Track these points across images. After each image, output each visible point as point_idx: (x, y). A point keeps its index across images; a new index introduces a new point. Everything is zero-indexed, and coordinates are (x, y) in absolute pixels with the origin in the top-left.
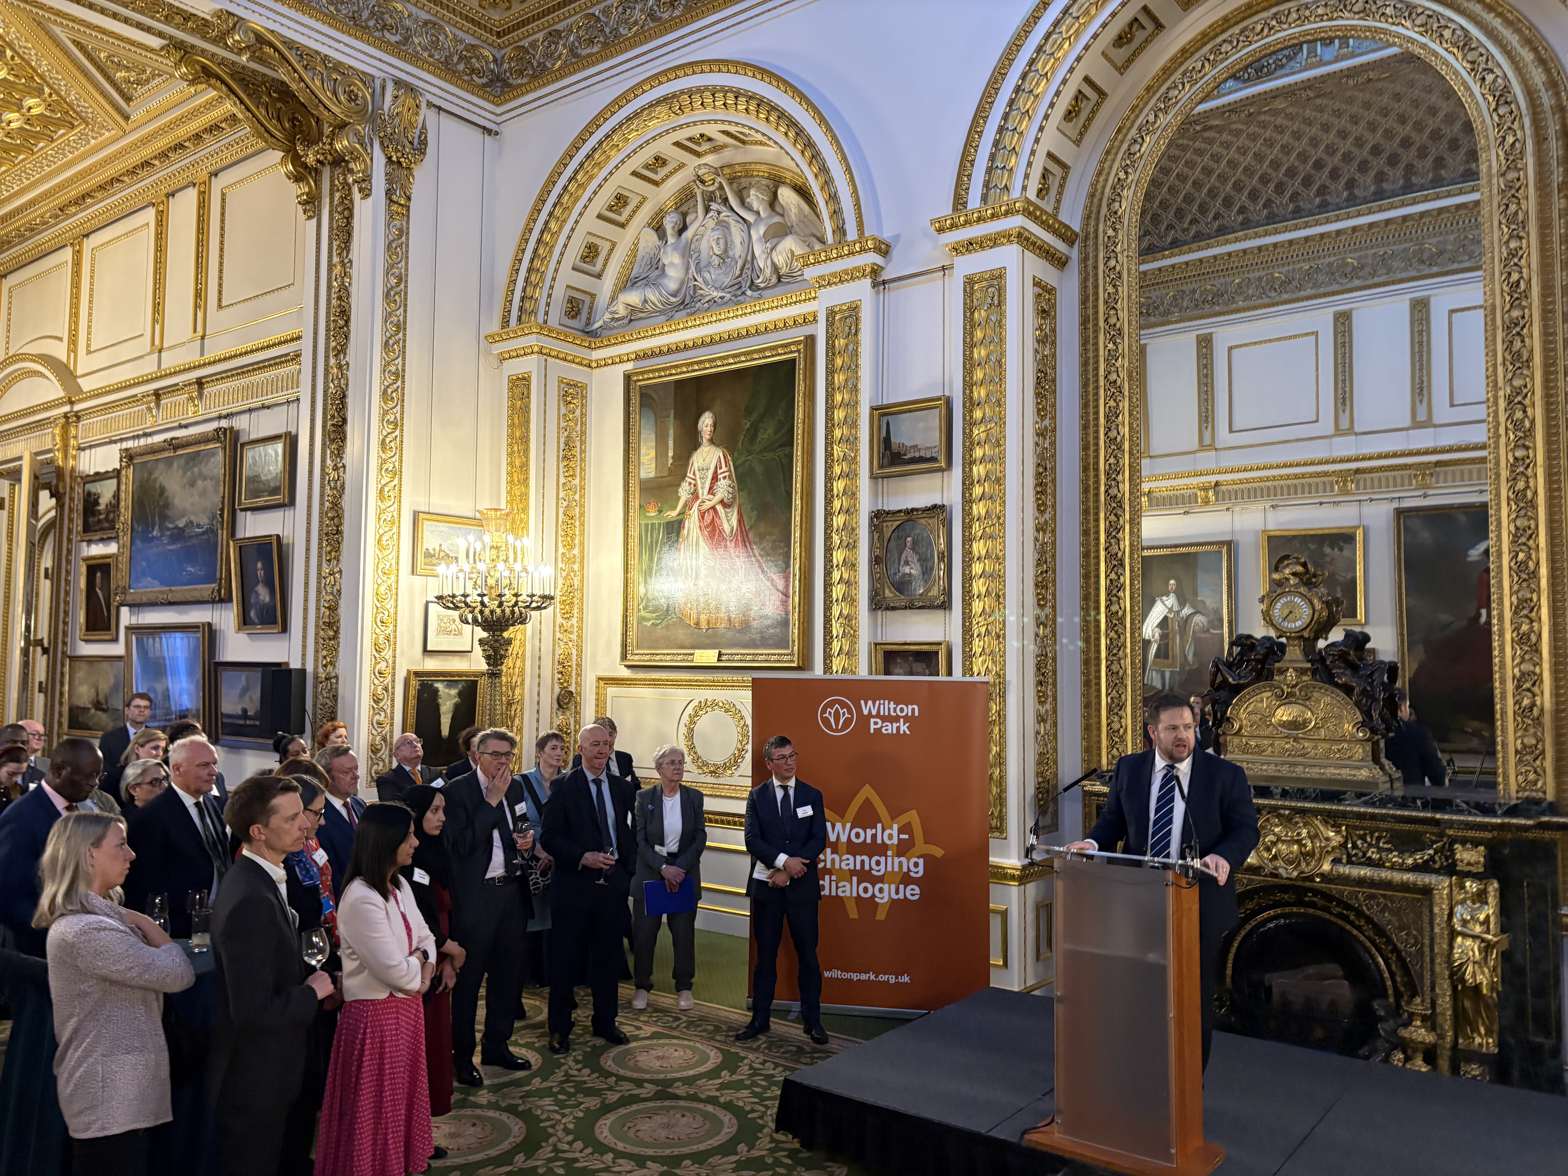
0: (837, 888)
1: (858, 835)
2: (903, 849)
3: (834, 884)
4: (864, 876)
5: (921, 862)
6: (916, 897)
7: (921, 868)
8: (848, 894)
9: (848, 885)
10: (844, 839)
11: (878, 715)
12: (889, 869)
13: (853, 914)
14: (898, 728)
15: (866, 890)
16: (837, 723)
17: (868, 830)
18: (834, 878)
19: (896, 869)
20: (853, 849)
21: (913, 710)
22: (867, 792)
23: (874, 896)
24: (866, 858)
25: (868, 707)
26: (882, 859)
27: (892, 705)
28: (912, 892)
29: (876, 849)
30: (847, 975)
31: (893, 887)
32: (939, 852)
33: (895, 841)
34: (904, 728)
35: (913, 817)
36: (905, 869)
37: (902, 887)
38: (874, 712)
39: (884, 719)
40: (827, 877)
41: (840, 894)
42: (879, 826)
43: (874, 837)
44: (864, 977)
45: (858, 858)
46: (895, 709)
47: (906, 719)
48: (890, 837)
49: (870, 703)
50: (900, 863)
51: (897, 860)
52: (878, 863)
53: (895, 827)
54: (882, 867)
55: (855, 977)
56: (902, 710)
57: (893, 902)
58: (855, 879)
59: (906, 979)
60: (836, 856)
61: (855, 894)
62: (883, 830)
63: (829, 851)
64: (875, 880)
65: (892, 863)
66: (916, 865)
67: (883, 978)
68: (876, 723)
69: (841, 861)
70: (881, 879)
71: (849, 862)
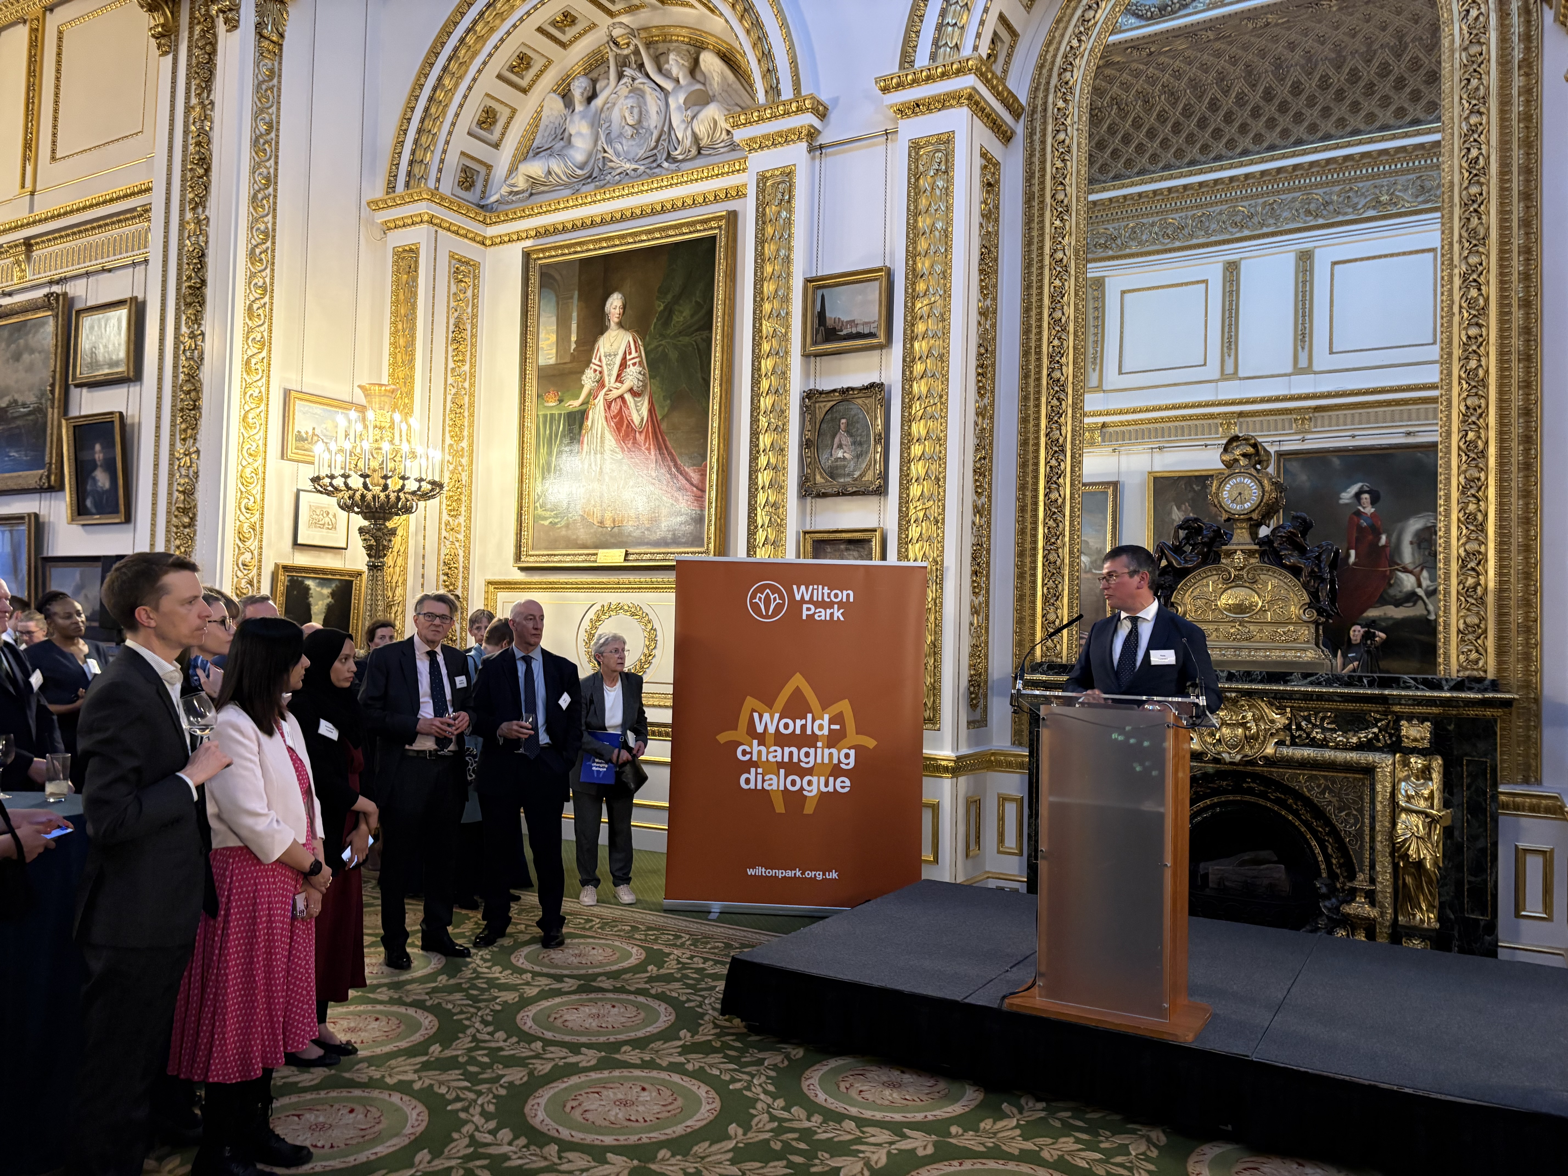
0: (764, 781)
1: (786, 726)
2: (833, 740)
3: (760, 777)
4: (792, 768)
5: (852, 753)
6: (847, 789)
7: (852, 760)
8: (775, 787)
9: (774, 777)
10: (772, 730)
11: (811, 601)
12: (819, 760)
13: (780, 808)
14: (832, 614)
15: (793, 783)
16: (767, 608)
17: (798, 721)
18: (760, 770)
19: (826, 761)
20: (781, 740)
21: (848, 595)
22: (798, 681)
23: (802, 788)
24: (794, 750)
25: (801, 592)
26: (812, 751)
27: (826, 591)
28: (843, 785)
29: (806, 740)
30: (772, 873)
31: (822, 779)
32: (871, 743)
33: (826, 732)
34: (838, 614)
35: (844, 706)
36: (835, 761)
37: (831, 779)
38: (807, 598)
39: (818, 604)
40: (753, 770)
41: (766, 787)
42: (809, 716)
43: (804, 727)
44: (790, 874)
45: (787, 750)
46: (829, 594)
47: (841, 604)
48: (821, 727)
49: (803, 588)
50: (831, 754)
51: (826, 751)
52: (807, 755)
53: (826, 717)
54: (812, 759)
55: (780, 874)
56: (836, 596)
57: (822, 795)
58: (782, 771)
59: (834, 875)
60: (762, 748)
61: (782, 788)
62: (813, 721)
63: (755, 742)
64: (803, 773)
65: (822, 755)
66: (847, 756)
67: (809, 874)
68: (808, 609)
69: (768, 753)
70: (810, 771)
71: (777, 754)
